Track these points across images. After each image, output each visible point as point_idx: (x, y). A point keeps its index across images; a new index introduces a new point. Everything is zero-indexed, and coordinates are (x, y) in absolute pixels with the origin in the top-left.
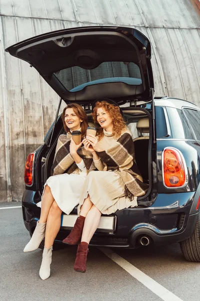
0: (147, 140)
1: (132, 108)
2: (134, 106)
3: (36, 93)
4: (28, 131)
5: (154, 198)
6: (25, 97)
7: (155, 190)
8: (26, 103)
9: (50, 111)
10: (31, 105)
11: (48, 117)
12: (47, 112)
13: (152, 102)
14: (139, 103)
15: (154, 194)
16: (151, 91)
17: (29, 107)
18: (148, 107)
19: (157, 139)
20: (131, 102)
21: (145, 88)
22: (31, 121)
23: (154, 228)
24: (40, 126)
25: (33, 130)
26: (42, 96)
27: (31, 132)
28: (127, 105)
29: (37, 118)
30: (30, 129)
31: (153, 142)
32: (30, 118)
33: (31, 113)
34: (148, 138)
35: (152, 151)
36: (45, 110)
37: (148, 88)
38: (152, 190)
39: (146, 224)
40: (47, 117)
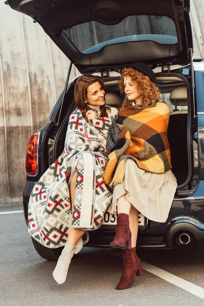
0: (185, 115)
1: (164, 73)
2: (167, 71)
3: (18, 54)
4: (9, 108)
5: (195, 186)
6: (5, 60)
7: (196, 177)
8: (5, 68)
9: (39, 80)
10: (12, 72)
11: (38, 87)
12: (36, 81)
13: (190, 66)
14: (173, 68)
15: (195, 181)
16: (190, 52)
17: (10, 74)
18: (186, 72)
19: (198, 113)
20: (162, 66)
21: (181, 49)
22: (13, 94)
23: (196, 222)
24: (25, 101)
25: (16, 106)
26: (28, 59)
27: (14, 109)
28: (158, 70)
29: (21, 89)
30: (12, 105)
31: (192, 116)
32: (12, 89)
33: (13, 82)
34: (187, 112)
35: (192, 127)
36: (33, 77)
37: (185, 49)
38: (192, 177)
39: (186, 217)
40: (35, 88)
